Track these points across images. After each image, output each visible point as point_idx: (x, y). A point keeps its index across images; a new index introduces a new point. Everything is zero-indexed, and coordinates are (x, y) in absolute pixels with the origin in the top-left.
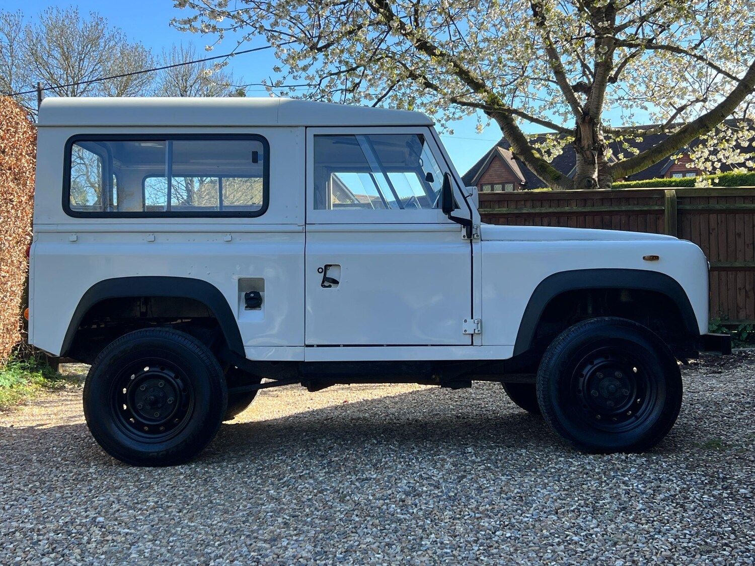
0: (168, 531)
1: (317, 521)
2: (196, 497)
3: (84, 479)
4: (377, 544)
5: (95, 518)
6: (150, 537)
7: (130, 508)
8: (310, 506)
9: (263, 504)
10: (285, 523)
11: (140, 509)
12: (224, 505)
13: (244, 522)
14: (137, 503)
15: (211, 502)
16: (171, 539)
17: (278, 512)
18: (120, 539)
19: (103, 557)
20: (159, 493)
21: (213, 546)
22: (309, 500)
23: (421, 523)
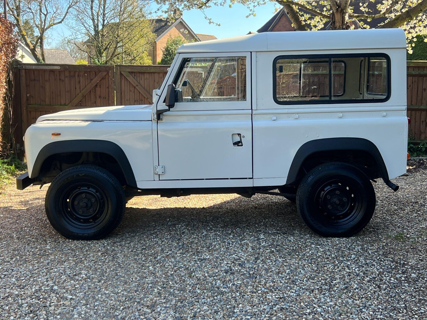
0: (94, 298)
1: (177, 292)
2: (108, 270)
3: (44, 254)
4: (210, 311)
5: (53, 286)
6: (84, 302)
7: (72, 279)
8: (172, 280)
9: (146, 277)
10: (159, 293)
11: (77, 280)
12: (124, 277)
13: (136, 291)
14: (75, 275)
15: (117, 275)
16: (96, 303)
17: (154, 284)
18: (67, 303)
19: (59, 317)
20: (87, 267)
21: (119, 310)
22: (172, 275)
23: (234, 295)
